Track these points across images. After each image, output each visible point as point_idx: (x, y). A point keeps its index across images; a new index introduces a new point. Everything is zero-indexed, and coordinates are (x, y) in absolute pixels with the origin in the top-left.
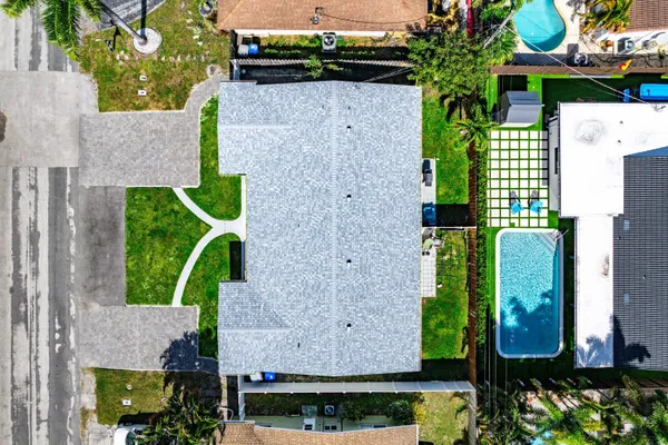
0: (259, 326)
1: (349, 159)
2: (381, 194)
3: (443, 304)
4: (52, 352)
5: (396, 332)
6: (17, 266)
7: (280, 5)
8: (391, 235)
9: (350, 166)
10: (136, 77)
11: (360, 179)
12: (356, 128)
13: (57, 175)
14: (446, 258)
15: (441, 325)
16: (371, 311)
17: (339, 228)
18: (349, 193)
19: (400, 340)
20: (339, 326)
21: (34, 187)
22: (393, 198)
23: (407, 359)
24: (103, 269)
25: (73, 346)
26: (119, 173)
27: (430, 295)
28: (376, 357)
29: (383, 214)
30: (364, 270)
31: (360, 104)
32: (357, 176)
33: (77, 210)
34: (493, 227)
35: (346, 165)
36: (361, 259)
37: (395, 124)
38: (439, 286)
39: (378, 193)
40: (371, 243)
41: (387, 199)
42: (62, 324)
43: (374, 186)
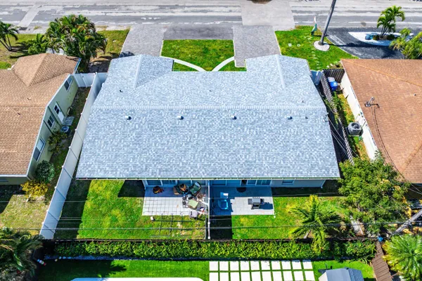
0: (140, 73)
1: (265, 118)
2: (239, 143)
3: (133, 223)
4: (143, 17)
5: (116, 156)
6: (189, 7)
7: (370, 85)
8: (203, 151)
9: (260, 119)
10: (299, 43)
11: (250, 126)
12: (291, 123)
13: (240, 18)
14: (179, 225)
15: (115, 220)
16: (139, 135)
17: (209, 111)
18: (238, 118)
19: (109, 160)
20: (131, 111)
21: (231, 11)
22: (236, 153)
23: (90, 166)
24: (185, 32)
25: (144, 23)
26: (241, 38)
27: (144, 210)
28: (99, 139)
29: (221, 144)
30: (175, 129)
31: (312, 126)
32: (252, 124)
33: (219, 25)
34: (208, 275)
35: (261, 116)
36: (184, 127)
37: (301, 154)
38: (152, 219)
39: (240, 140)
40: (196, 135)
41: (235, 148)
42: (157, 20)
43: (245, 137)
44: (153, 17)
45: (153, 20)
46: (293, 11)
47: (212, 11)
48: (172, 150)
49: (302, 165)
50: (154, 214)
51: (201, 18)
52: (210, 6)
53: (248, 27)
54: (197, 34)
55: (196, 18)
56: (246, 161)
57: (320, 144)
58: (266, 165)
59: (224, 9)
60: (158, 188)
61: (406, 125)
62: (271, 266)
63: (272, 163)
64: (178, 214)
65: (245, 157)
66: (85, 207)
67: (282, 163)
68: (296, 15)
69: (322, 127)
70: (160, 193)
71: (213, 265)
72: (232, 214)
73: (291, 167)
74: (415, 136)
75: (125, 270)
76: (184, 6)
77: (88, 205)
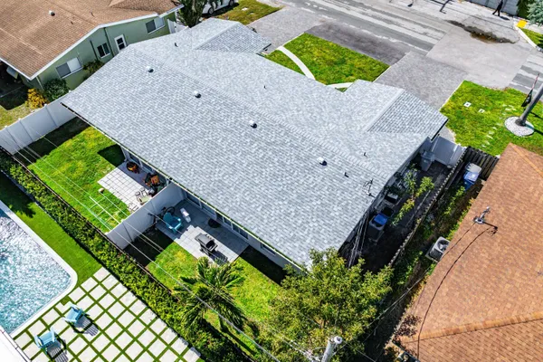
1: (292, 146)
2: (232, 156)
3: (85, 183)
6: (375, 10)
7: (517, 197)
8: (186, 142)
9: (283, 144)
10: (485, 108)
11: (263, 144)
12: (320, 170)
13: (429, 47)
15: (73, 170)
17: (234, 103)
18: (258, 128)
21: (425, 34)
22: (218, 164)
24: (339, 35)
25: (303, 8)
26: (405, 68)
27: (105, 179)
30: (181, 104)
31: (344, 190)
32: (268, 144)
33: (393, 43)
34: (88, 278)
35: (288, 140)
36: (192, 106)
37: (293, 214)
38: (100, 190)
39: (235, 154)
40: (196, 122)
41: (222, 159)
42: (321, 10)
43: (244, 154)
44: (319, 5)
45: (317, 9)
46: (523, 68)
47: (399, 25)
48: (158, 124)
49: (282, 229)
50: (107, 188)
51: (378, 28)
52: (403, 19)
53: (430, 61)
54: (353, 42)
55: (370, 25)
56: (220, 181)
57: (332, 218)
58: (238, 200)
59: (418, 28)
60: (134, 167)
61: (510, 281)
62: (153, 322)
63: (246, 202)
64: (127, 203)
65: (223, 176)
66: (64, 144)
67: (259, 209)
68: (524, 73)
69: (356, 199)
70: (133, 174)
71: (102, 273)
72: (176, 240)
73: (266, 221)
74: (509, 306)
75: (32, 217)
76: (369, 8)
77: (69, 144)
